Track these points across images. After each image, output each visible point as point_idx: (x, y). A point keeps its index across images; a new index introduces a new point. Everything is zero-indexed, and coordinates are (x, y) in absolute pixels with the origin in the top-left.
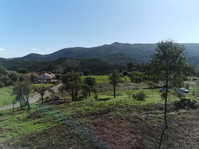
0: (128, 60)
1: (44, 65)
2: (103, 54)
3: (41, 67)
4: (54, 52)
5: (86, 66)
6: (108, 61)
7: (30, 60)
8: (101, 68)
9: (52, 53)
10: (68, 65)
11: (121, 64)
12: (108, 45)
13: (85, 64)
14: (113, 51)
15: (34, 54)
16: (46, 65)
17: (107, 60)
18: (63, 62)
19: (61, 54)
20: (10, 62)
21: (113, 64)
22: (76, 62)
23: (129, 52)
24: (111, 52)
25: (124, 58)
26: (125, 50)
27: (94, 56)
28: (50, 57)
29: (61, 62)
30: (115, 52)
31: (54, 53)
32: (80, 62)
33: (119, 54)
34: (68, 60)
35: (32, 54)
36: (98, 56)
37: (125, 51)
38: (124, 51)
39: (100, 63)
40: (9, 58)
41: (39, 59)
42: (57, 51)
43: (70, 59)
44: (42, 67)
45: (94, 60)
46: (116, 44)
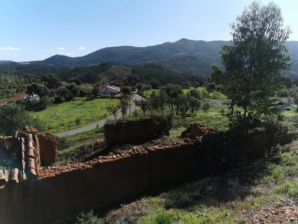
0: (201, 68)
2: (164, 58)
5: (140, 75)
6: (171, 68)
7: (54, 64)
8: (165, 78)
10: (115, 73)
11: (191, 72)
12: (172, 43)
13: (139, 72)
14: (178, 52)
15: (60, 55)
17: (171, 66)
18: (107, 70)
19: (99, 56)
21: (179, 73)
22: (126, 69)
23: (203, 54)
24: (176, 54)
25: (196, 65)
26: (197, 51)
27: (151, 60)
28: (84, 61)
29: (105, 68)
30: (182, 54)
31: (89, 55)
32: (131, 69)
33: (188, 58)
34: (114, 66)
35: (57, 55)
36: (157, 59)
37: (197, 53)
38: (195, 53)
39: (162, 70)
40: (23, 62)
41: (68, 64)
43: (117, 64)
45: (153, 66)
46: (184, 41)
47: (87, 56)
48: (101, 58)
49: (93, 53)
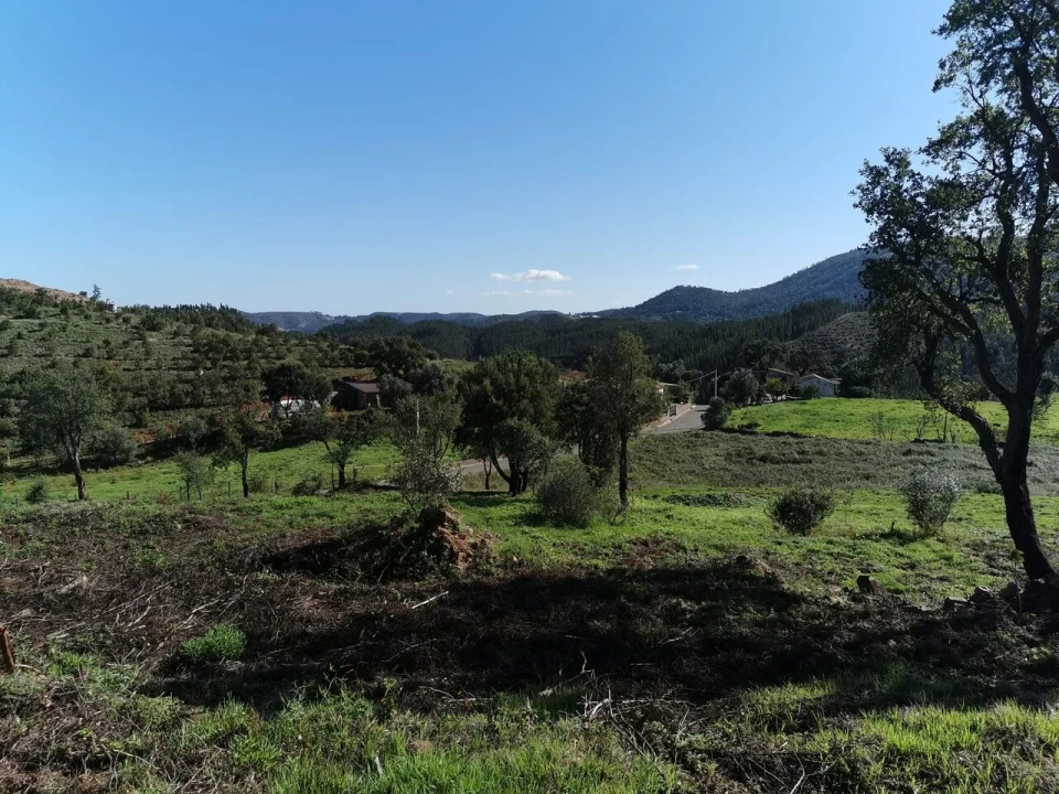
1: (716, 342)
3: (697, 350)
4: (790, 274)
7: (666, 317)
9: (780, 279)
10: (844, 342)
15: (688, 288)
16: (719, 343)
18: (812, 328)
19: (824, 282)
20: (577, 330)
28: (766, 301)
29: (804, 324)
31: (787, 281)
34: (847, 316)
35: (678, 288)
40: (584, 314)
41: (710, 313)
42: (807, 270)
44: (701, 353)
47: (779, 282)
48: (831, 288)
49: (801, 274)
